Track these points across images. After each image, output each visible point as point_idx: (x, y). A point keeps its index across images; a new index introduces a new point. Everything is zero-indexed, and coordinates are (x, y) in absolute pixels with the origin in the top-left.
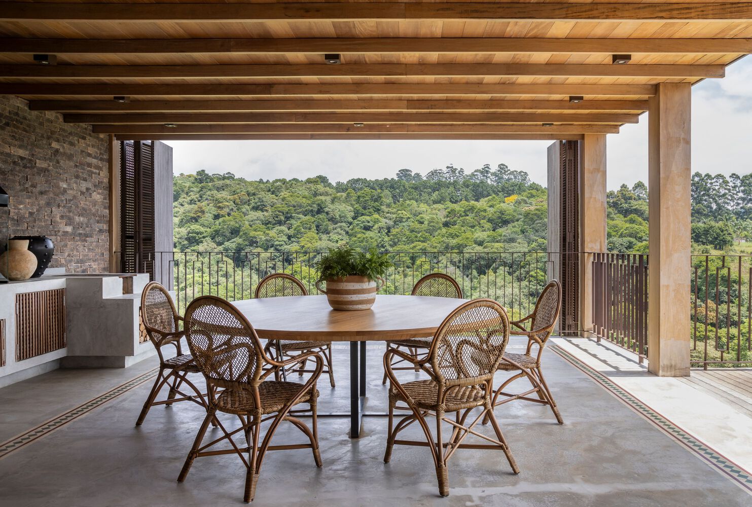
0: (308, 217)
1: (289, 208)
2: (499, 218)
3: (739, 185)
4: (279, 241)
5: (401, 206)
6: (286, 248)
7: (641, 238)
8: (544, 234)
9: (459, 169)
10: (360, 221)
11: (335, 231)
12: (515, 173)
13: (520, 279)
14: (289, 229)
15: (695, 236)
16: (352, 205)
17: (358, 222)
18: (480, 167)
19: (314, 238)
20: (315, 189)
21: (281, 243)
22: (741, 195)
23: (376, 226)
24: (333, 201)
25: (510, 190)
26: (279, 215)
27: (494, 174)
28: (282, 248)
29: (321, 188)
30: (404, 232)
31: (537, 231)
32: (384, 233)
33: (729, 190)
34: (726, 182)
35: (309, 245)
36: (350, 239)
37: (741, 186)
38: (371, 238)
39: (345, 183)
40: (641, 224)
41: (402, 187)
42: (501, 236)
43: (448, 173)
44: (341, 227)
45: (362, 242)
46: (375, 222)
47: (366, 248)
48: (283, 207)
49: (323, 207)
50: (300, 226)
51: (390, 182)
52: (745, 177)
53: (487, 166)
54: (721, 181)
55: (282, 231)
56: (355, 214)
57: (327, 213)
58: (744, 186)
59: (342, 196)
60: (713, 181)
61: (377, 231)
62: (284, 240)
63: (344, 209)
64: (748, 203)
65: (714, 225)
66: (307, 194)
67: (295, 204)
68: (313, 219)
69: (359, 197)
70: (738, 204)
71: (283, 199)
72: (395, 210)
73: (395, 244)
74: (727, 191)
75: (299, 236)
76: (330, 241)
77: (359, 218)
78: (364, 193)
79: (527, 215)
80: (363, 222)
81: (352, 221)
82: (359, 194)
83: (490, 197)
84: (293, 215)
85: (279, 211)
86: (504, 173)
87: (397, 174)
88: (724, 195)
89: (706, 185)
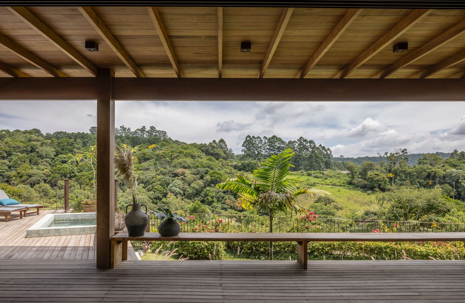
0: (23, 155)
1: (10, 149)
2: (143, 157)
3: (267, 142)
4: (2, 169)
5: (86, 149)
6: (8, 173)
7: (212, 168)
8: (165, 166)
9: (128, 129)
10: (59, 157)
11: (42, 163)
12: (159, 132)
13: (149, 190)
14: (9, 162)
15: (244, 167)
16: (55, 148)
17: (58, 158)
18: (140, 128)
19: (27, 168)
20: (30, 137)
21: (3, 170)
22: (268, 147)
23: (70, 161)
24: (42, 145)
25: (152, 142)
26: (3, 153)
27: (148, 132)
28: (5, 174)
29: (34, 137)
30: (87, 165)
31: (162, 164)
32: (74, 165)
33: (263, 144)
34: (261, 141)
35: (24, 172)
36: (52, 168)
37: (268, 143)
38: (66, 168)
39: (52, 134)
40: (214, 161)
41: (89, 138)
42: (142, 167)
43: (121, 130)
44: (46, 161)
45: (60, 170)
46: (69, 158)
47: (62, 174)
48: (5, 148)
49: (35, 148)
50: (18, 160)
51: (81, 134)
52: (270, 138)
53: (144, 127)
54: (259, 140)
55: (5, 163)
56: (56, 153)
57: (38, 152)
58: (269, 143)
59: (48, 142)
60: (256, 140)
61: (70, 164)
62: (6, 168)
63: (50, 150)
64: (271, 151)
65: (252, 162)
66: (23, 140)
67: (15, 146)
68: (27, 156)
69: (59, 143)
70: (267, 151)
71: (6, 143)
72: (82, 152)
73: (81, 171)
74: (262, 145)
75: (17, 166)
76: (39, 169)
77: (59, 156)
78: (62, 141)
79: (157, 156)
80: (61, 158)
81: (54, 157)
82: (59, 141)
83: (141, 145)
84: (13, 153)
85: (3, 151)
86: (154, 132)
87: (90, 130)
88: (261, 147)
89: (253, 142)
